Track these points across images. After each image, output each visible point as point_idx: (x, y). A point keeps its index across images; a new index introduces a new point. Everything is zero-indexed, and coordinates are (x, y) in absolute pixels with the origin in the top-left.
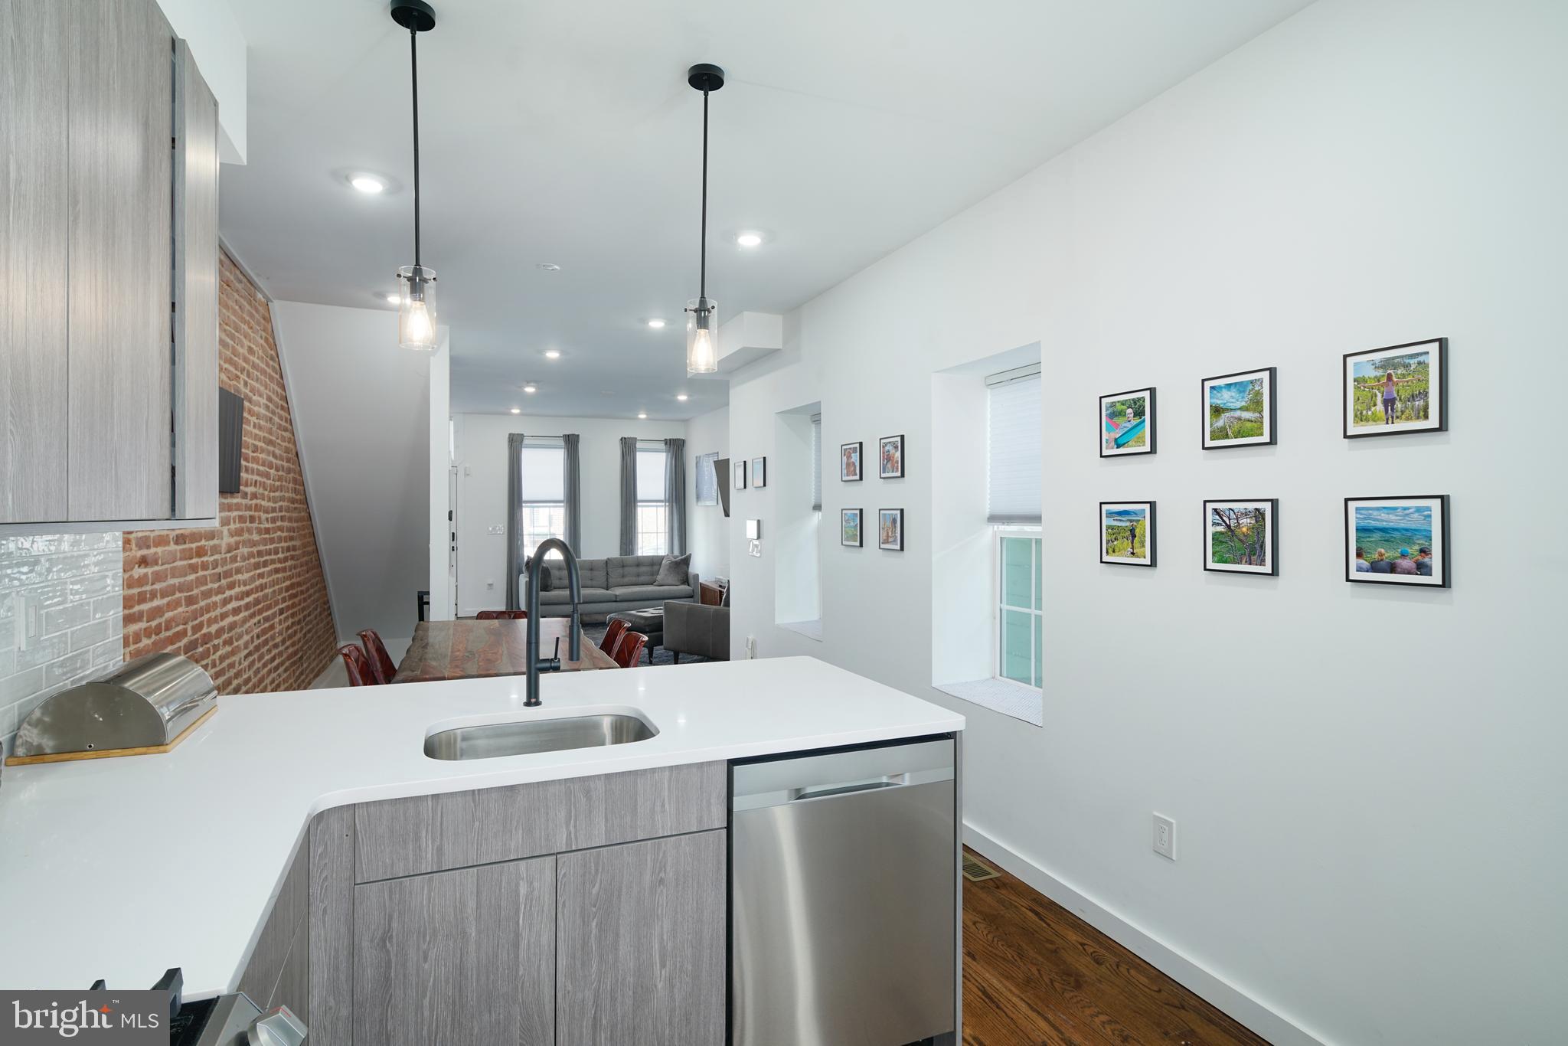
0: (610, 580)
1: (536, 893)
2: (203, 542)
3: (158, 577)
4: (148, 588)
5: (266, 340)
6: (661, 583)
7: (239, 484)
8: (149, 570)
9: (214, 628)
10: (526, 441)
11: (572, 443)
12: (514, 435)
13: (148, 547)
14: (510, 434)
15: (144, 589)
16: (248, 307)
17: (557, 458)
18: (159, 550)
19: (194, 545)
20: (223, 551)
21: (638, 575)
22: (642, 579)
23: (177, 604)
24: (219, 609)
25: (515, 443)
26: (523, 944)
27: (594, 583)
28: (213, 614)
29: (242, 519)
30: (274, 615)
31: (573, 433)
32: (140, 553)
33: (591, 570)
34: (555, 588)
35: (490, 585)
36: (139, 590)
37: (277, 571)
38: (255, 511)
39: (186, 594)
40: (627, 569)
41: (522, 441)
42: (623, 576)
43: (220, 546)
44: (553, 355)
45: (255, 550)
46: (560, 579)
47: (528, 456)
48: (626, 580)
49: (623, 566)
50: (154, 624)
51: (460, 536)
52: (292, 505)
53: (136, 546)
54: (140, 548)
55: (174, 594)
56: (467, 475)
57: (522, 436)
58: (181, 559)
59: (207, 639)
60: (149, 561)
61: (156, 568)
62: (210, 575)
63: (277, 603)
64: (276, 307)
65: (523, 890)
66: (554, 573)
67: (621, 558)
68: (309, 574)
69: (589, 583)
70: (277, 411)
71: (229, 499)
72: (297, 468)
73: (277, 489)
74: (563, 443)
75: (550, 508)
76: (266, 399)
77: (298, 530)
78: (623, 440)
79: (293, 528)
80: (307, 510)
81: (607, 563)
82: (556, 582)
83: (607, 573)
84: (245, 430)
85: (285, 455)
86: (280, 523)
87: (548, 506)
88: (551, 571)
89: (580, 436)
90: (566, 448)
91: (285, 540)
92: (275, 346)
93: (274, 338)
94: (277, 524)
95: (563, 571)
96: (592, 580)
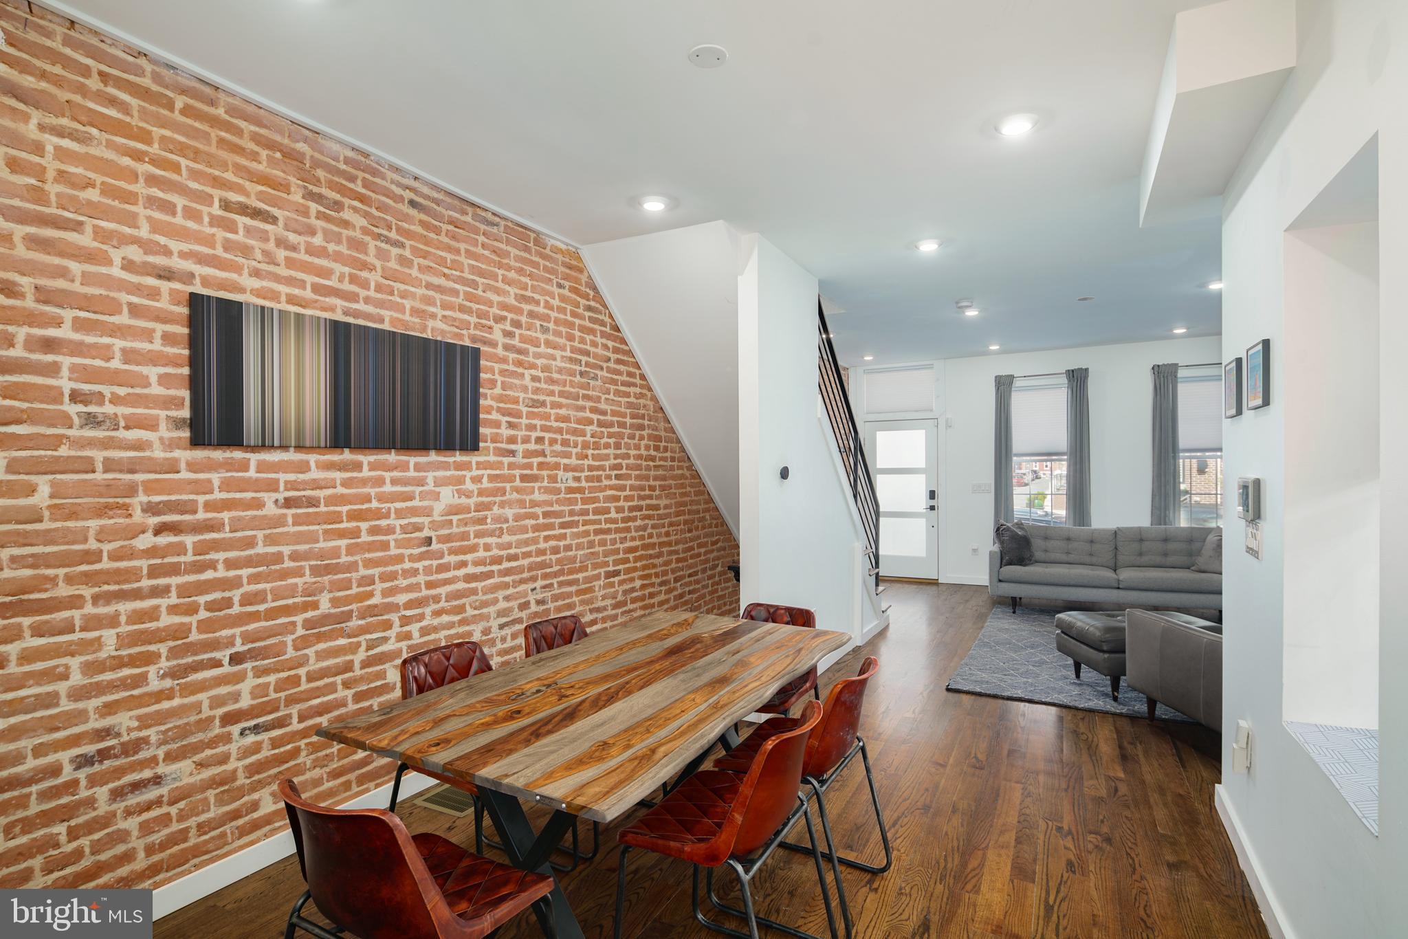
0: (1120, 557)
2: (373, 505)
4: (184, 559)
5: (575, 291)
6: (1203, 568)
7: (477, 441)
8: (189, 539)
10: (1017, 383)
11: (1078, 380)
12: (1001, 377)
13: (187, 512)
14: (996, 376)
16: (513, 250)
18: (225, 515)
19: (344, 508)
20: (435, 514)
21: (1165, 555)
22: (1171, 560)
23: (287, 574)
25: (1004, 386)
27: (1094, 560)
29: (494, 478)
31: (1080, 367)
34: (1037, 563)
35: (975, 550)
37: (596, 534)
38: (539, 469)
39: (314, 562)
40: (1147, 546)
41: (1011, 384)
42: (1141, 554)
43: (430, 508)
44: (929, 247)
45: (535, 510)
46: (1046, 551)
47: (1019, 403)
48: (1145, 559)
49: (1141, 541)
51: (940, 494)
52: (650, 463)
53: (145, 511)
54: (156, 514)
55: (277, 563)
56: (948, 426)
57: (1011, 378)
60: (186, 528)
61: (211, 536)
62: (396, 541)
63: (604, 565)
66: (1037, 543)
67: (1140, 528)
68: (695, 533)
69: (1087, 559)
70: (605, 365)
71: (459, 457)
72: (662, 425)
73: (607, 446)
74: (1066, 381)
75: (1049, 463)
76: (572, 352)
77: (663, 488)
78: (1156, 368)
79: (652, 488)
80: (691, 467)
81: (1116, 533)
82: (1038, 555)
83: (1116, 548)
84: (503, 383)
85: (628, 411)
86: (614, 482)
87: (1046, 461)
88: (1032, 540)
89: (1087, 370)
90: (1071, 387)
91: (627, 498)
92: (598, 297)
93: (595, 289)
94: (606, 482)
95: (1052, 542)
96: (1091, 555)
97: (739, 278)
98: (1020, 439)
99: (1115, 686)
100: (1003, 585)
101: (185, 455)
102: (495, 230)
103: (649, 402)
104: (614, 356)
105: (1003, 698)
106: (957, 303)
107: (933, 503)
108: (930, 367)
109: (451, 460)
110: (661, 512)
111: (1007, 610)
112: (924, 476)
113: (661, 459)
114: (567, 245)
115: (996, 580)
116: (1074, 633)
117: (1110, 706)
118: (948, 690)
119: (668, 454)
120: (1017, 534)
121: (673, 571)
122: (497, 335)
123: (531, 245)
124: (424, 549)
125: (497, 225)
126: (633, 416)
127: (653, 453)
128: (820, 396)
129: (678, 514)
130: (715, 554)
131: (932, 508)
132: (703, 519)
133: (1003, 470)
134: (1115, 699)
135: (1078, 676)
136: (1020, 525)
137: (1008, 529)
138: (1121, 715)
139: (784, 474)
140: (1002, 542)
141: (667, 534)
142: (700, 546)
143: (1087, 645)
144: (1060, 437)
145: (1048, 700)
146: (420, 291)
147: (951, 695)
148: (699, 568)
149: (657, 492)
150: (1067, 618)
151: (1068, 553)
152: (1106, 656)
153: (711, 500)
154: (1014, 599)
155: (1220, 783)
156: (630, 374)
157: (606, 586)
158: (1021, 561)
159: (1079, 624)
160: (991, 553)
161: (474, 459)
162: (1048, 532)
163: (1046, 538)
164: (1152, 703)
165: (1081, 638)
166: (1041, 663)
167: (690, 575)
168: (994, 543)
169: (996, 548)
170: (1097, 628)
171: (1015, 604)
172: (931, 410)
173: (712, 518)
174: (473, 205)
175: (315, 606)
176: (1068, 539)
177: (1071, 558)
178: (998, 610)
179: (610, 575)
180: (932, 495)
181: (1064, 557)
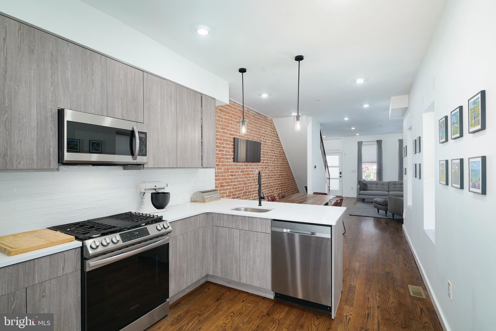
0: (390, 189)
1: (237, 235)
2: (249, 172)
3: (235, 178)
4: (233, 180)
5: (272, 128)
7: (260, 160)
8: (233, 177)
9: (252, 190)
10: (363, 143)
11: (379, 143)
12: (359, 142)
13: (233, 173)
14: (358, 142)
15: (232, 180)
16: (264, 122)
17: (374, 148)
18: (236, 173)
19: (246, 173)
20: (255, 174)
23: (241, 184)
24: (254, 186)
25: (360, 144)
26: (235, 244)
27: (383, 189)
28: (252, 187)
29: (262, 168)
30: (274, 189)
31: (380, 139)
32: (231, 174)
33: (383, 185)
34: (369, 190)
35: (352, 188)
36: (231, 180)
37: (275, 180)
38: (267, 166)
39: (244, 182)
40: (396, 186)
41: (362, 143)
42: (395, 188)
43: (255, 173)
44: (346, 119)
45: (267, 174)
46: (371, 187)
47: (364, 148)
48: (396, 189)
49: (395, 184)
50: (235, 187)
51: (343, 173)
52: (282, 165)
53: (230, 172)
54: (231, 173)
55: (240, 182)
56: (345, 154)
57: (362, 142)
58: (242, 175)
59: (250, 192)
60: (233, 175)
61: (235, 177)
62: (251, 179)
63: (276, 187)
64: (274, 120)
65: (235, 234)
66: (369, 185)
67: (395, 181)
68: (289, 181)
69: (382, 189)
70: (276, 143)
71: (258, 164)
72: (284, 156)
73: (276, 161)
74: (376, 143)
75: (372, 165)
76: (271, 141)
77: (284, 170)
78: (400, 140)
79: (282, 170)
80: (288, 166)
81: (389, 183)
82: (369, 188)
83: (389, 187)
84: (263, 148)
85: (279, 153)
86: (277, 169)
87: (371, 164)
88: (367, 184)
89: (382, 140)
90: (378, 145)
91: (279, 172)
92: (275, 129)
93: (274, 127)
94: (276, 169)
95: (373, 185)
96: (383, 188)
97: (308, 126)
98: (364, 158)
99: (386, 213)
100: (360, 195)
101: (233, 163)
102: (262, 118)
103: (282, 151)
104: (277, 141)
105: (362, 216)
106: (350, 127)
107: (341, 175)
108: (340, 139)
109: (257, 164)
110: (284, 176)
111: (361, 202)
112: (338, 168)
113: (284, 164)
114: (271, 118)
115: (359, 194)
116: (377, 203)
117: (385, 217)
118: (350, 215)
119: (285, 163)
120: (364, 183)
121: (286, 190)
122: (262, 139)
123: (266, 120)
124: (254, 181)
125: (262, 117)
126: (280, 154)
127: (283, 162)
128: (320, 150)
129: (287, 176)
130: (292, 186)
131: (341, 177)
132: (290, 178)
133: (360, 165)
134: (386, 216)
135: (378, 213)
136: (364, 180)
137: (361, 182)
138: (387, 218)
139: (315, 167)
140: (360, 185)
141: (285, 181)
142: (290, 184)
143: (380, 205)
144: (375, 157)
145: (372, 216)
146: (254, 132)
147: (350, 216)
148: (290, 189)
149: (283, 171)
150: (376, 200)
151: (377, 188)
152: (384, 206)
153: (292, 174)
154: (363, 199)
155: (403, 224)
156: (279, 145)
157: (276, 191)
158: (365, 190)
159: (378, 201)
160: (357, 188)
161: (260, 164)
162: (371, 183)
163: (371, 184)
164: (393, 215)
165: (379, 203)
166: (370, 211)
167: (288, 191)
168: (358, 185)
169: (359, 186)
170: (382, 201)
171: (363, 200)
172: (340, 151)
173: (292, 178)
174: (260, 114)
175: (243, 190)
176: (377, 184)
177: (378, 189)
178: (359, 202)
179: (277, 189)
180: (341, 173)
181: (376, 189)
